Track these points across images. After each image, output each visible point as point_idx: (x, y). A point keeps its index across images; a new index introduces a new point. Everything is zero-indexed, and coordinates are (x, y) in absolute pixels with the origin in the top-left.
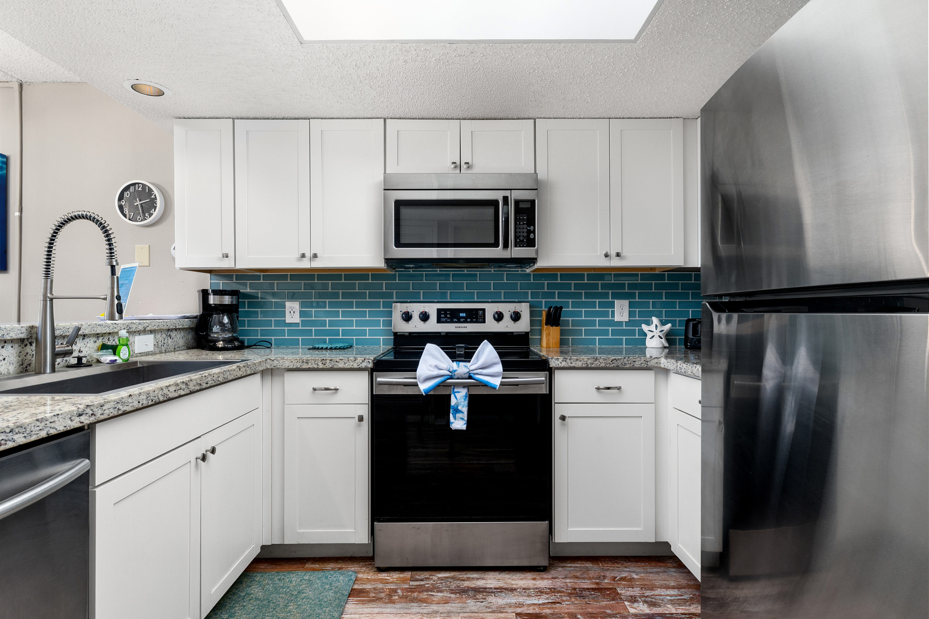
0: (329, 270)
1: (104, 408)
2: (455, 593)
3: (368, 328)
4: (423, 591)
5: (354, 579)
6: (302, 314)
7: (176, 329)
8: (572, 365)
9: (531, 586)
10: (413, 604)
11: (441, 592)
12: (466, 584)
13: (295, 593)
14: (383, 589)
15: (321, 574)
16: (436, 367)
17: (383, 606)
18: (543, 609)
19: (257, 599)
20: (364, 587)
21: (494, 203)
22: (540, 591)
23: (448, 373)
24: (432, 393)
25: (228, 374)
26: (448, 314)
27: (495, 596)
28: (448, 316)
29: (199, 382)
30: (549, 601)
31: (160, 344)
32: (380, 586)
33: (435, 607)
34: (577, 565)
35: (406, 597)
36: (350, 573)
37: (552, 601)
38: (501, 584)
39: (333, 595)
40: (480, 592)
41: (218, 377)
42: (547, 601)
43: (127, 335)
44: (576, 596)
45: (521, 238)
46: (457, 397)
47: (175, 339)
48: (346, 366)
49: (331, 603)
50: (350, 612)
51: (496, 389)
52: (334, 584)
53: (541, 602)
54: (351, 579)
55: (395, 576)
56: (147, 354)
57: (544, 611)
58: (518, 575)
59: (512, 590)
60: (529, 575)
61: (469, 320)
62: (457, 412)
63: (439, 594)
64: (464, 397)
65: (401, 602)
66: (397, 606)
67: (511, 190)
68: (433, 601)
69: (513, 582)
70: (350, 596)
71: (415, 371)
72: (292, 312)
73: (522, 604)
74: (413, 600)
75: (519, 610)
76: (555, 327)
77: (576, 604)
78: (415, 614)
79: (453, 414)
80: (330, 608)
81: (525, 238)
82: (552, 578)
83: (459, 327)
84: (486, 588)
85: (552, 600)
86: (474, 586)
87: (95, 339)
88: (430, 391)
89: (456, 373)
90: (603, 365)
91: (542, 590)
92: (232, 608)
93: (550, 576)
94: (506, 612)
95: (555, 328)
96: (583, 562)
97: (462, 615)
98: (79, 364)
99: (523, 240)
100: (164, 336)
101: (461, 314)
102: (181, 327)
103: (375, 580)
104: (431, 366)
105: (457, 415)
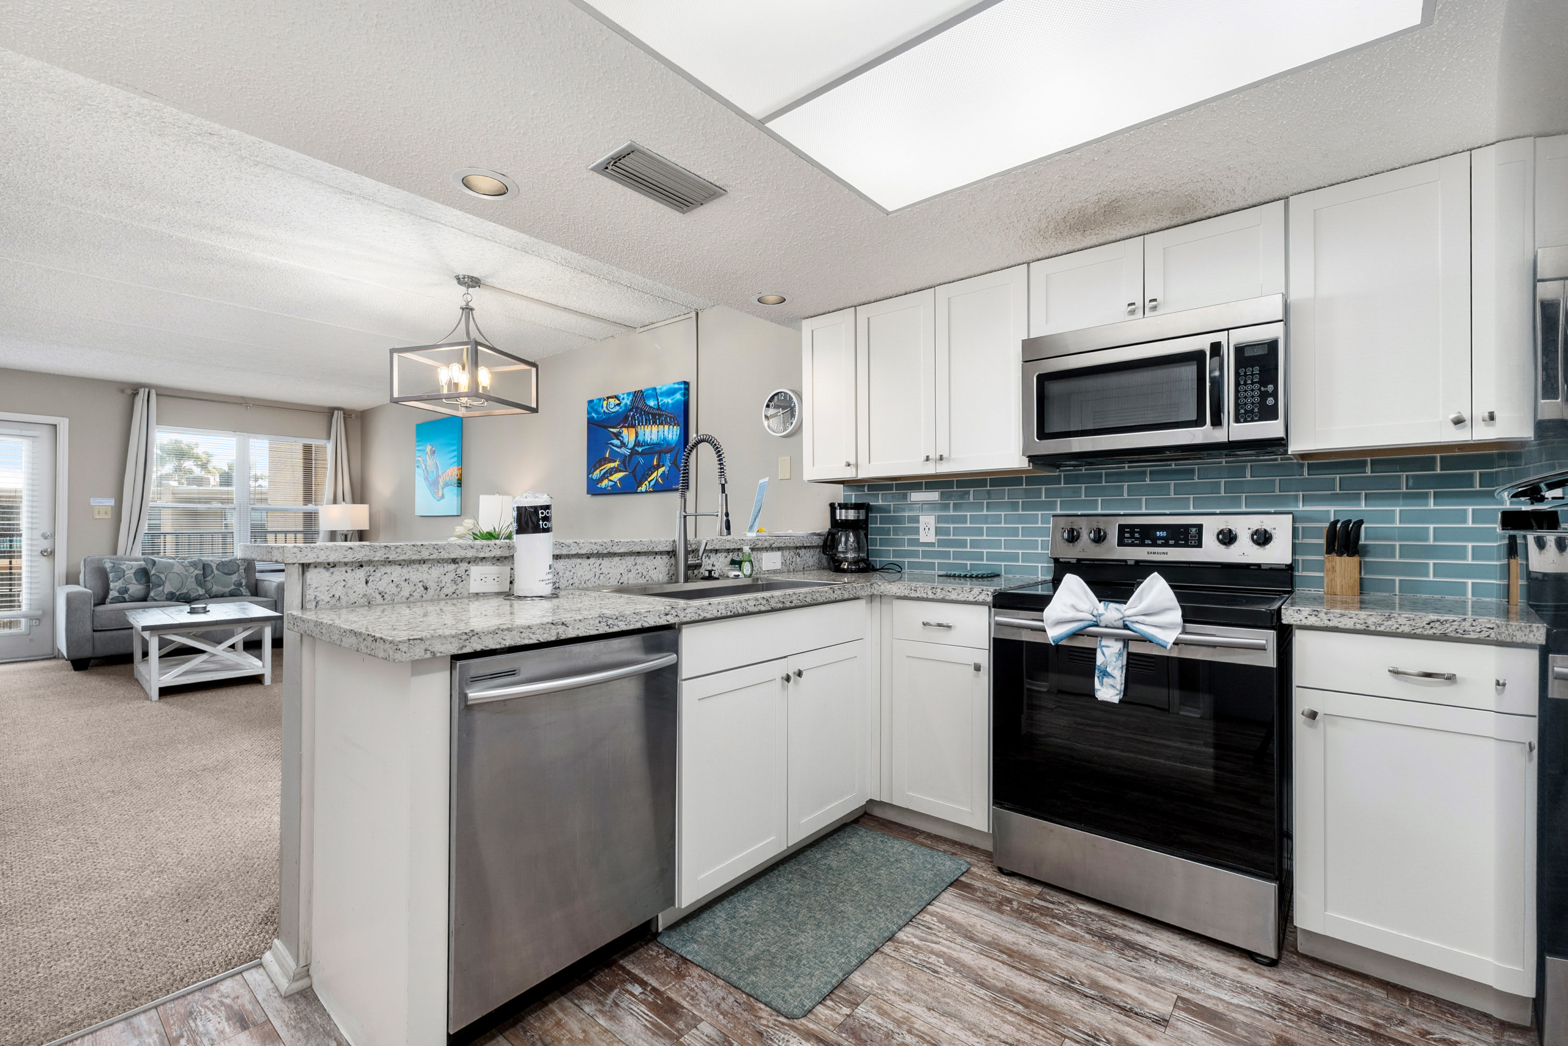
0: (971, 474)
1: (686, 611)
2: (1094, 935)
3: (1020, 552)
4: (1046, 915)
5: (964, 870)
6: (938, 531)
7: (805, 547)
8: (1331, 624)
9: (1231, 976)
10: (1026, 924)
11: (1073, 925)
12: (1117, 931)
13: (892, 860)
14: (995, 893)
15: (927, 851)
16: (1073, 607)
17: (986, 910)
18: (1234, 1011)
19: (853, 852)
20: (973, 882)
21: (1197, 357)
22: (1242, 988)
23: (1091, 617)
24: (1063, 643)
25: (818, 595)
26: (1137, 532)
27: (1156, 962)
28: (1137, 535)
29: (781, 599)
30: (1252, 1007)
31: (788, 562)
32: (994, 889)
33: (1054, 939)
34: (1349, 984)
35: (1021, 913)
36: (962, 862)
37: (1258, 1009)
38: (1175, 953)
39: (931, 876)
40: (1134, 948)
41: (806, 597)
42: (1247, 1005)
43: (750, 551)
44: (1313, 1023)
45: (1249, 407)
46: (1106, 654)
47: (805, 558)
48: (960, 598)
49: (925, 884)
50: (944, 901)
51: (1165, 647)
52: (936, 866)
53: (1235, 1001)
54: (960, 869)
55: (1019, 885)
56: (775, 572)
57: (1233, 1015)
58: (1215, 954)
59: (1190, 967)
60: (1237, 961)
61: (1172, 542)
62: (1104, 675)
63: (1068, 927)
64: (1117, 655)
65: (1011, 916)
66: (1004, 917)
67: (1228, 329)
68: (1056, 931)
69: (1199, 959)
70: (951, 885)
71: (1042, 610)
72: (927, 529)
73: (1198, 990)
74: (1027, 920)
75: (1186, 995)
76: (1347, 558)
77: (1306, 1032)
78: (1022, 935)
79: (1098, 677)
80: (922, 888)
81: (1256, 407)
82: (1280, 981)
83: (1154, 553)
84: (1146, 948)
85: (1259, 1007)
86: (1127, 938)
87: (726, 554)
88: (1062, 640)
89: (1102, 618)
90: (1407, 629)
91: (1249, 989)
92: (827, 851)
93: (1277, 977)
94: (1162, 988)
95: (1345, 559)
96: (1365, 985)
97: (1089, 962)
98: (710, 577)
99: (1253, 409)
100: (792, 553)
101: (1158, 533)
102: (809, 545)
103: (990, 881)
104: (1065, 605)
105: (1105, 680)
